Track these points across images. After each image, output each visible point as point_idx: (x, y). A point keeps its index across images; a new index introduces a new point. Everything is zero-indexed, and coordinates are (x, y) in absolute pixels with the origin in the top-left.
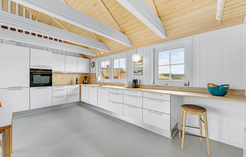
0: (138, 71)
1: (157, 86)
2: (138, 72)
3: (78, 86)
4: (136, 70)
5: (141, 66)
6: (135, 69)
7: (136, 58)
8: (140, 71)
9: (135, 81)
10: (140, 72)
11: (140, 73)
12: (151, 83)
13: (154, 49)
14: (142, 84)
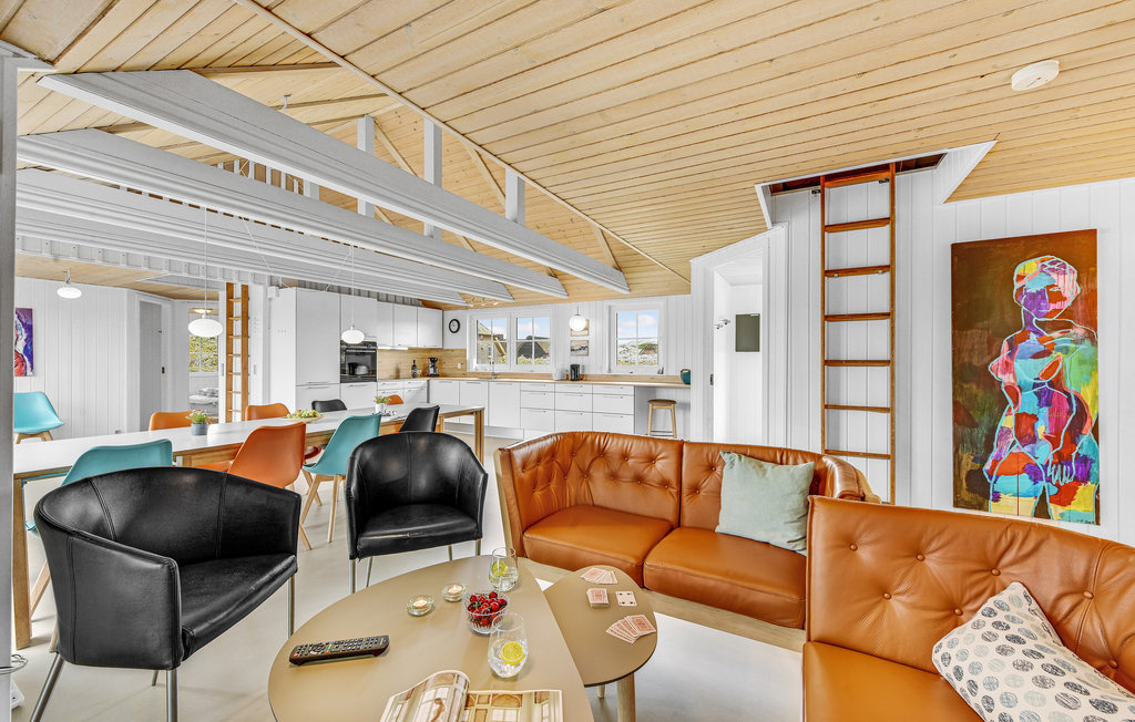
0: (578, 347)
1: (615, 376)
2: (580, 349)
3: (423, 381)
5: (586, 338)
6: (573, 344)
7: (577, 324)
8: (584, 348)
9: (575, 368)
11: (582, 352)
12: (605, 372)
13: (610, 307)
14: (586, 373)
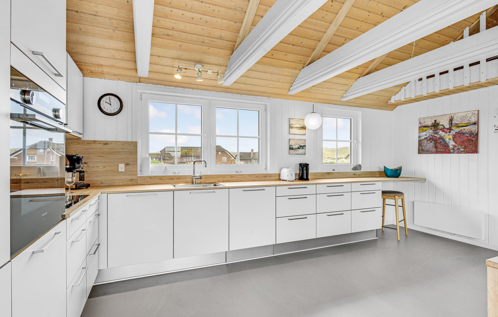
0: (297, 146)
2: (299, 148)
4: (295, 145)
5: (303, 137)
6: (292, 143)
8: (301, 147)
10: (303, 148)
11: (301, 151)
